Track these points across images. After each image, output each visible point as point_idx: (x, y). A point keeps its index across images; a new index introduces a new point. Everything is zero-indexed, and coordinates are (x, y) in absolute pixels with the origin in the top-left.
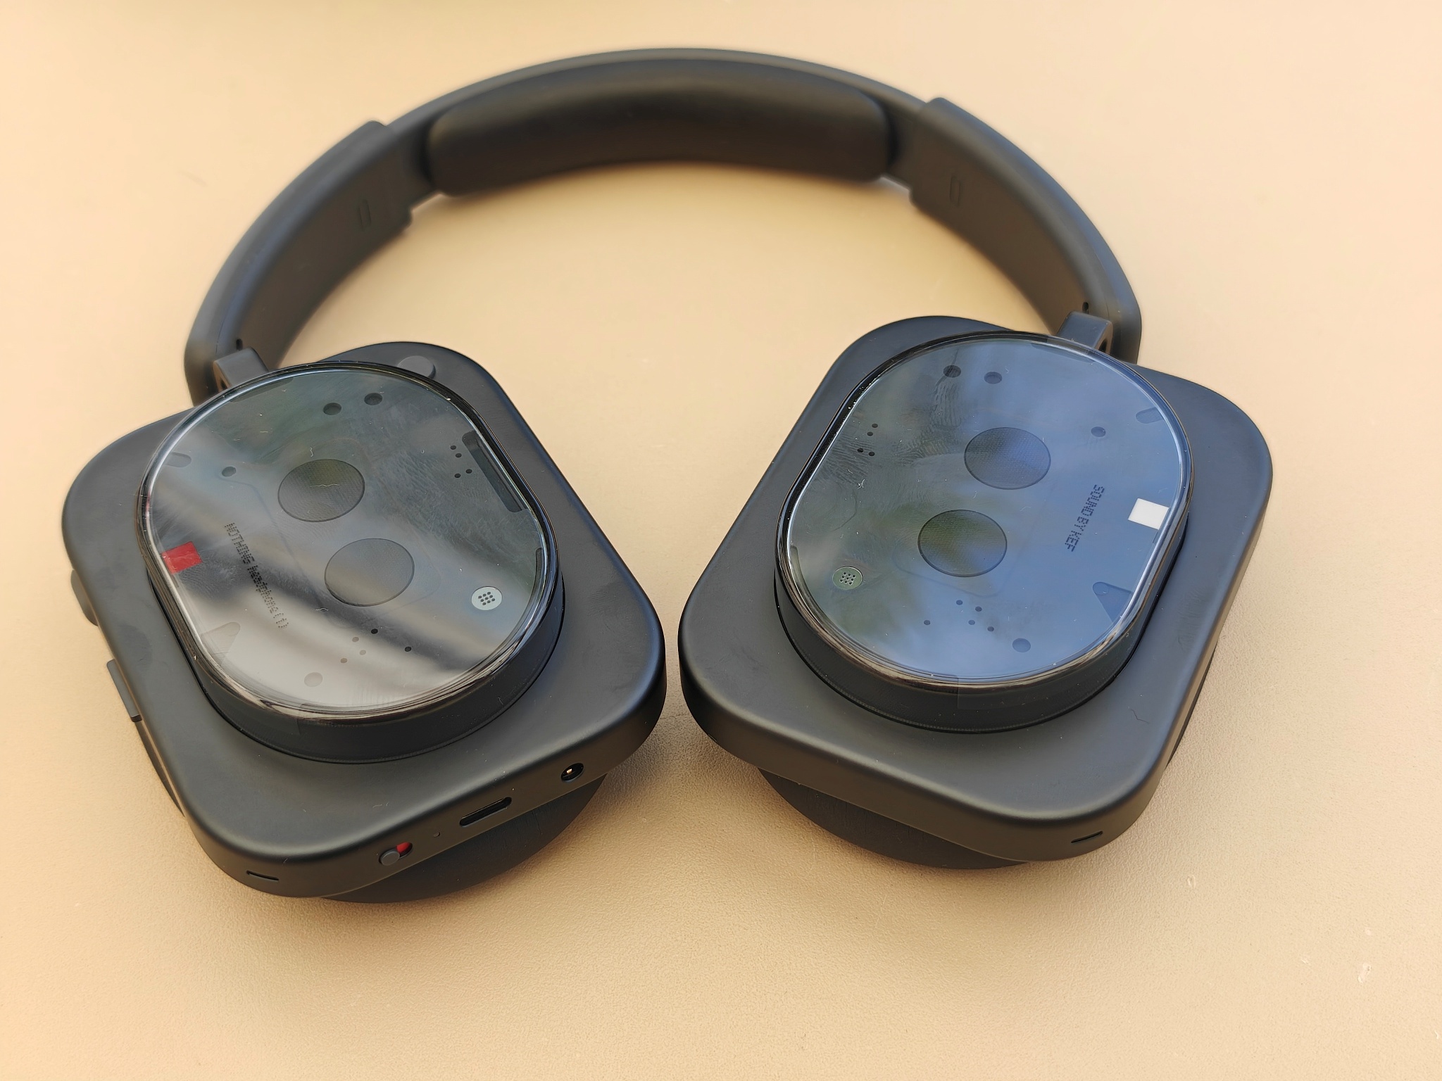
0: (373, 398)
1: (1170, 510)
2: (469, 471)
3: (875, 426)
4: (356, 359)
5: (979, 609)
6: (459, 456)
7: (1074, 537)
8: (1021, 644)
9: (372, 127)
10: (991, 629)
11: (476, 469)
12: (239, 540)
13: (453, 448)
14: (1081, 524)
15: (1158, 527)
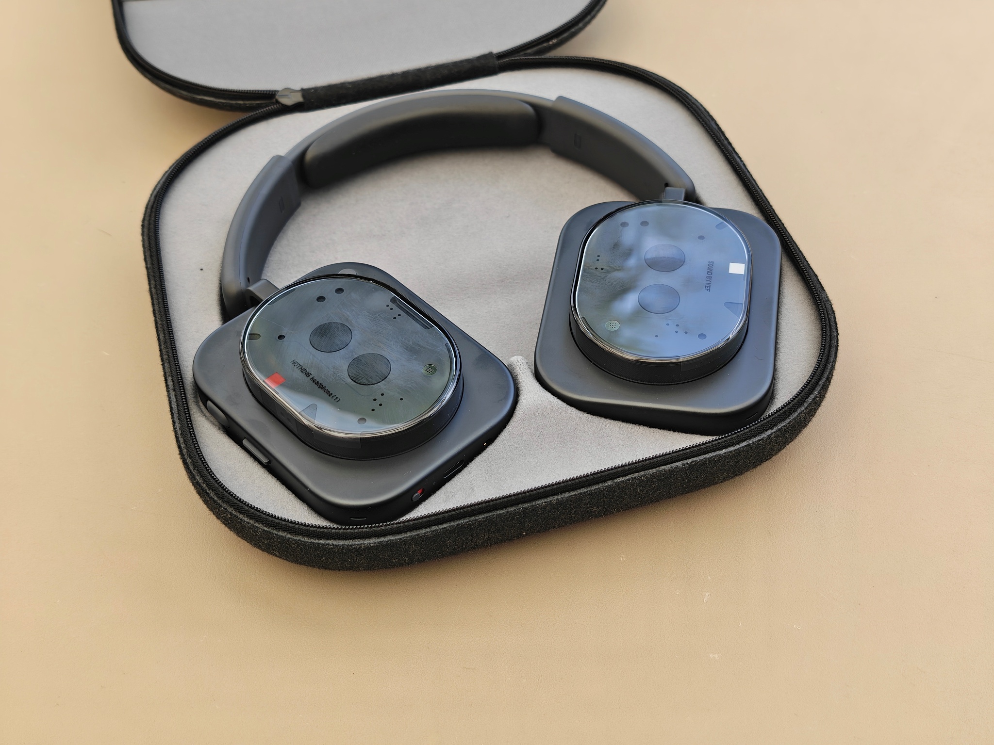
0: (339, 291)
1: (745, 265)
2: (399, 315)
3: (599, 256)
4: (320, 274)
5: (677, 325)
6: (392, 309)
7: (708, 285)
8: (702, 336)
9: (278, 159)
10: (686, 333)
11: (402, 313)
12: (300, 367)
13: (388, 306)
14: (709, 279)
15: (743, 273)
